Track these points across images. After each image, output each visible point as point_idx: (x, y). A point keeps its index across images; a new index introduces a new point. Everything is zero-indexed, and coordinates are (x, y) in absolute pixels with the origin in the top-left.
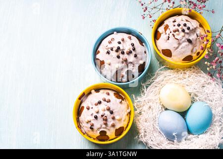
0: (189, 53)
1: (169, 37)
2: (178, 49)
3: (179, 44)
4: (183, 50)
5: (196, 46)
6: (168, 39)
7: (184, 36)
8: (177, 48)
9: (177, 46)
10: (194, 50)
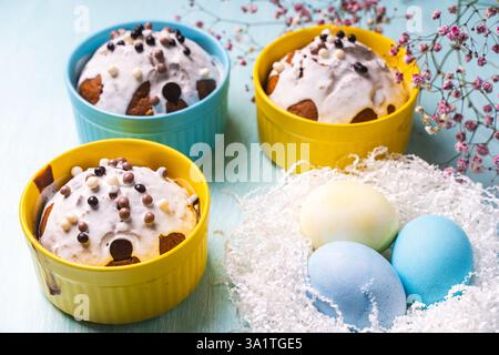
0: (365, 103)
1: (302, 69)
2: (333, 94)
3: (334, 78)
4: (348, 92)
5: (381, 87)
6: (301, 75)
7: (343, 58)
8: (330, 89)
9: (328, 82)
10: (379, 98)
